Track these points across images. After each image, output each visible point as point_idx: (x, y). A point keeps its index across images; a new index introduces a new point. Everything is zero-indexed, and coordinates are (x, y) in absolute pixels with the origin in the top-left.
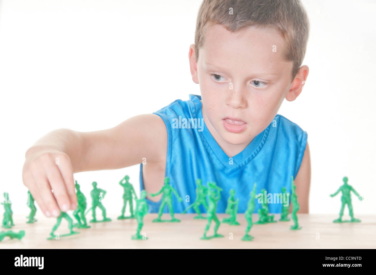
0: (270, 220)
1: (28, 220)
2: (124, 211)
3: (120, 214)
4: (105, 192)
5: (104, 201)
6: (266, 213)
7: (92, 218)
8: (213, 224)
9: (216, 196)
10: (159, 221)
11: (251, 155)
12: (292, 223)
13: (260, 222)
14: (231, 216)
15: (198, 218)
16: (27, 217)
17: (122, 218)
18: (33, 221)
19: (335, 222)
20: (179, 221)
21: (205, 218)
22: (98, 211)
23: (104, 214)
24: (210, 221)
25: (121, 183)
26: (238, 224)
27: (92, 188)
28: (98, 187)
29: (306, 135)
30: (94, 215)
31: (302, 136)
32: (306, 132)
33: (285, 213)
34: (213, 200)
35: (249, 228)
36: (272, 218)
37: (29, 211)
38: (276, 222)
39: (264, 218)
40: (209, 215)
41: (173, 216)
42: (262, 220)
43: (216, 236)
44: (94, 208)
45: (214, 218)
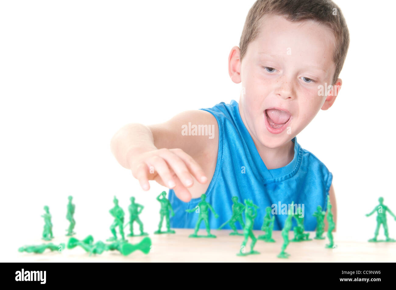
0: (305, 238)
1: (67, 233)
2: (160, 225)
3: (157, 229)
4: (142, 207)
5: (141, 216)
6: (301, 230)
7: (129, 232)
8: (250, 240)
9: (253, 213)
10: (196, 236)
11: (288, 174)
12: (327, 241)
13: (295, 240)
14: (267, 233)
15: (233, 234)
16: (66, 230)
17: (159, 232)
18: (72, 233)
19: (370, 241)
20: (215, 237)
21: (242, 235)
22: (136, 225)
23: (141, 228)
24: (247, 238)
25: (158, 199)
26: (273, 241)
27: (130, 203)
28: (136, 202)
29: (332, 176)
30: (132, 229)
31: (328, 176)
32: (331, 173)
33: (320, 231)
34: (250, 218)
35: (285, 246)
36: (307, 236)
37: (68, 224)
38: (311, 240)
39: (299, 235)
40: (245, 231)
41: (209, 232)
42: (297, 238)
43: (252, 252)
44: (132, 222)
45: (251, 235)
